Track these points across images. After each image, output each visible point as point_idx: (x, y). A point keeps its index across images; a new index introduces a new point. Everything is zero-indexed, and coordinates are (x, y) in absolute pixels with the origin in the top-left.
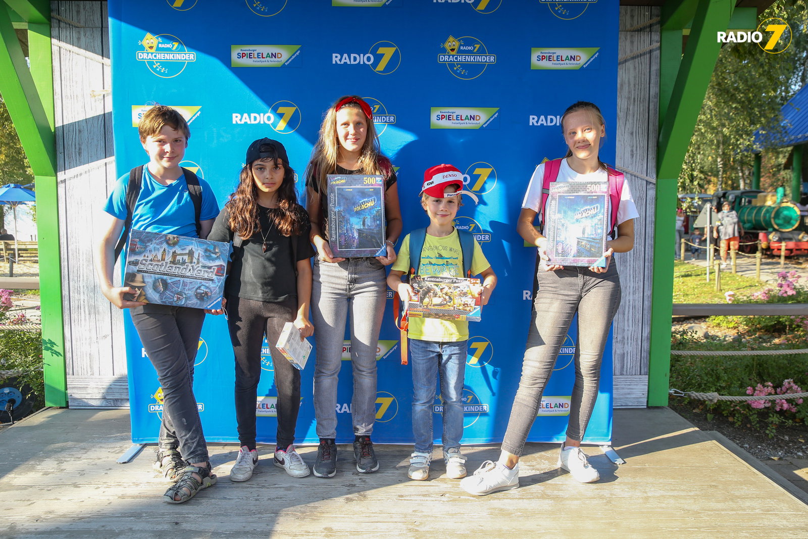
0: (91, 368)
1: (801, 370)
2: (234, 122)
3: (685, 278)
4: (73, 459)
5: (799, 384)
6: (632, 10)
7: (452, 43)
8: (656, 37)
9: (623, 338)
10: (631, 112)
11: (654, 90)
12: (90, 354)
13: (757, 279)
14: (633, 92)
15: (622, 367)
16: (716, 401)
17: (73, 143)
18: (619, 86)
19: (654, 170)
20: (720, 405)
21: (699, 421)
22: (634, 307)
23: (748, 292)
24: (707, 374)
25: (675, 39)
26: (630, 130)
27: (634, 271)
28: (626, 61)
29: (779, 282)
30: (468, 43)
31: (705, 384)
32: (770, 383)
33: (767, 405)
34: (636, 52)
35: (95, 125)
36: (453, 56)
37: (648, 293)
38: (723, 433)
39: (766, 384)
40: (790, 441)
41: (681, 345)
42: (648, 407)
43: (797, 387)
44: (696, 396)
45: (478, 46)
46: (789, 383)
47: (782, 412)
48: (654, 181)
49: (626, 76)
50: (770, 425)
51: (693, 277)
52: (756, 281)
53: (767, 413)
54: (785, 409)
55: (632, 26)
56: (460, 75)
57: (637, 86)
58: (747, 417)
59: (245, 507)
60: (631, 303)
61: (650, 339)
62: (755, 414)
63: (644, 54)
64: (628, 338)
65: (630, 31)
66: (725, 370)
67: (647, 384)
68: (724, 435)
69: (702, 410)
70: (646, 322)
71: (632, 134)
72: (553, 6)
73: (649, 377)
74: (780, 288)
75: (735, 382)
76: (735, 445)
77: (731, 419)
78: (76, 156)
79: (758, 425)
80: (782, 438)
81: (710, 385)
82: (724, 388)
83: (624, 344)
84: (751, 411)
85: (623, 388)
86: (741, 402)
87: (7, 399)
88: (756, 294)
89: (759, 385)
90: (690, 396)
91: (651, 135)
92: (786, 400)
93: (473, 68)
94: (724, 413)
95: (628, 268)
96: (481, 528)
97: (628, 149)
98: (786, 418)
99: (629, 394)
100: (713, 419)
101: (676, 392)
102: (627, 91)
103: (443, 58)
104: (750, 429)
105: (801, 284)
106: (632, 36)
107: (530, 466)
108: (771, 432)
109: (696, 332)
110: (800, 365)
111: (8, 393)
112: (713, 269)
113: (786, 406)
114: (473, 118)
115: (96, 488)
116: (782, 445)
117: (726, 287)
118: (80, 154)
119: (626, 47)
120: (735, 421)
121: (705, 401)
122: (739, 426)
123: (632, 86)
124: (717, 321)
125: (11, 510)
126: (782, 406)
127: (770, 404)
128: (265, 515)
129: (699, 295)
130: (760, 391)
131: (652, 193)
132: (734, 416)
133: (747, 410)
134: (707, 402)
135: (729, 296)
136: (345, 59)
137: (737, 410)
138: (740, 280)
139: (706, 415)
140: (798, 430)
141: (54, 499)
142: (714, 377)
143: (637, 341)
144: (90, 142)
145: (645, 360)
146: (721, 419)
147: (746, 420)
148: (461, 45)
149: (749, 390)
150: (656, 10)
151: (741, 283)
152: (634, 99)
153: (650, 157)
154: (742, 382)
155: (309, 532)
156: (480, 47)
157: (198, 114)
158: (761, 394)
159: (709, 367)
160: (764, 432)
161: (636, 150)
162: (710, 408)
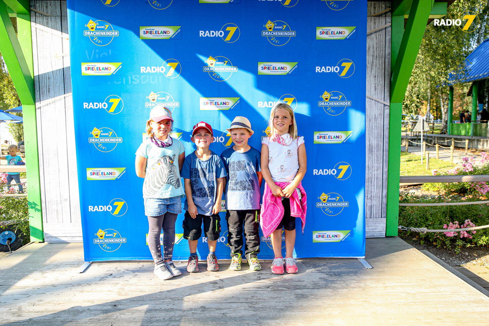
0: (57, 218)
1: (475, 214)
2: (142, 72)
3: (408, 162)
4: (50, 271)
5: (474, 222)
6: (375, 4)
7: (270, 24)
8: (389, 20)
9: (371, 196)
10: (375, 64)
11: (388, 51)
12: (57, 210)
13: (451, 162)
14: (376, 52)
15: (371, 214)
16: (425, 233)
17: (45, 85)
18: (367, 49)
19: (388, 98)
20: (428, 235)
21: (416, 245)
22: (377, 178)
23: (445, 170)
24: (420, 217)
25: (400, 21)
26: (374, 74)
27: (377, 157)
28: (371, 34)
29: (464, 163)
30: (279, 24)
31: (420, 223)
32: (457, 222)
33: (455, 235)
34: (377, 28)
35: (58, 74)
36: (271, 32)
37: (385, 170)
38: (430, 251)
39: (455, 222)
40: (469, 255)
41: (405, 201)
42: (386, 237)
43: (472, 224)
44: (414, 230)
45: (285, 26)
46: (468, 222)
47: (464, 239)
48: (388, 104)
49: (371, 42)
50: (457, 247)
51: (413, 162)
52: (450, 163)
53: (456, 240)
54: (466, 237)
55: (374, 13)
56: (274, 43)
57: (378, 49)
58: (444, 242)
59: (154, 296)
60: (376, 176)
61: (387, 196)
62: (448, 240)
63: (382, 30)
64: (374, 197)
65: (374, 16)
66: (431, 215)
67: (385, 223)
68: (431, 252)
69: (418, 238)
70: (384, 187)
71: (375, 76)
72: (329, 2)
73: (386, 219)
74: (464, 167)
75: (437, 222)
76: (437, 258)
77: (434, 244)
78: (47, 93)
79: (450, 247)
80: (464, 253)
81: (423, 224)
82: (430, 225)
83: (372, 200)
84: (446, 239)
85: (371, 226)
86: (440, 233)
87: (7, 238)
88: (450, 171)
89: (451, 223)
90: (410, 230)
91: (386, 77)
92: (466, 231)
93: (282, 39)
94: (430, 240)
95: (374, 155)
96: (291, 305)
97: (373, 86)
98: (466, 242)
99: (375, 229)
100: (424, 243)
101: (402, 228)
102: (372, 51)
103: (265, 33)
104: (446, 249)
105: (477, 165)
106: (375, 19)
107: (318, 270)
108: (458, 250)
109: (414, 193)
110: (474, 212)
111: (8, 235)
112: (425, 156)
113: (466, 235)
114: (282, 68)
115: (66, 287)
116: (464, 258)
117: (432, 167)
118: (49, 91)
119: (371, 25)
120: (437, 244)
121: (419, 233)
122: (440, 247)
123: (375, 48)
124: (427, 187)
125: (17, 300)
126: (464, 235)
127: (457, 234)
128: (166, 300)
129: (416, 172)
130: (451, 226)
131: (387, 111)
132: (436, 241)
133: (444, 238)
134: (420, 234)
135: (434, 172)
136: (207, 34)
137: (438, 238)
138: (441, 163)
139: (420, 241)
140: (473, 249)
141: (42, 294)
142: (425, 219)
143: (379, 198)
144: (55, 84)
145: (384, 209)
146: (429, 243)
147: (444, 243)
148: (275, 26)
149: (445, 226)
150: (388, 4)
151: (442, 165)
152: (376, 56)
153: (386, 90)
154: (441, 221)
155: (192, 309)
156: (286, 27)
157: (120, 67)
158: (452, 228)
159: (422, 213)
160: (454, 251)
161: (378, 86)
162: (422, 237)
